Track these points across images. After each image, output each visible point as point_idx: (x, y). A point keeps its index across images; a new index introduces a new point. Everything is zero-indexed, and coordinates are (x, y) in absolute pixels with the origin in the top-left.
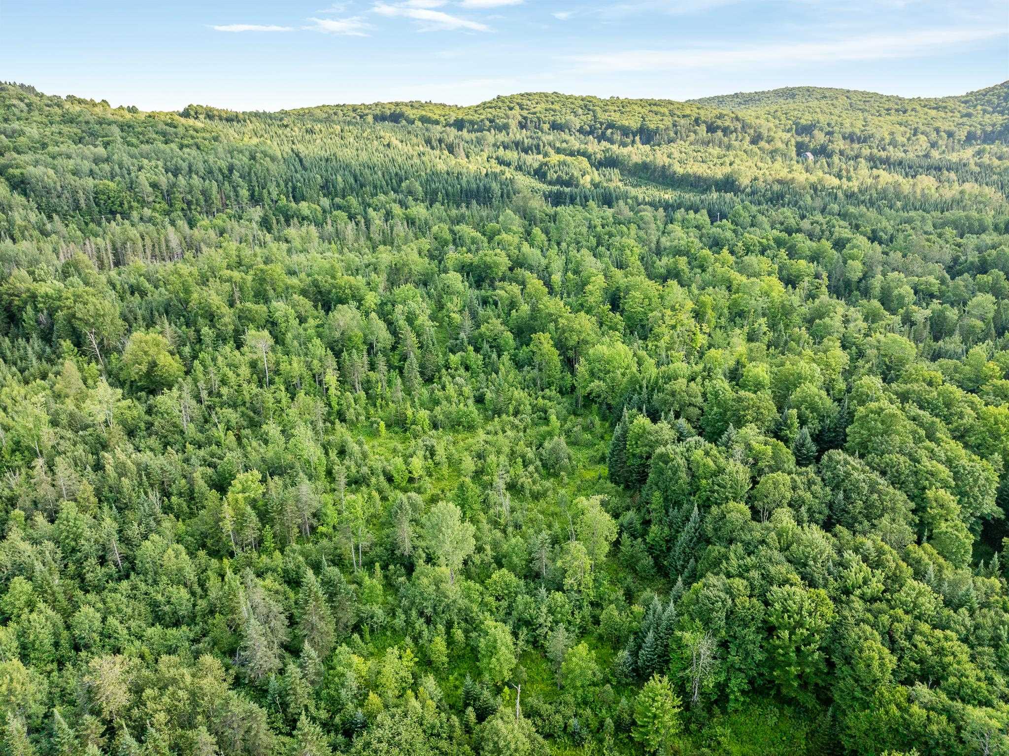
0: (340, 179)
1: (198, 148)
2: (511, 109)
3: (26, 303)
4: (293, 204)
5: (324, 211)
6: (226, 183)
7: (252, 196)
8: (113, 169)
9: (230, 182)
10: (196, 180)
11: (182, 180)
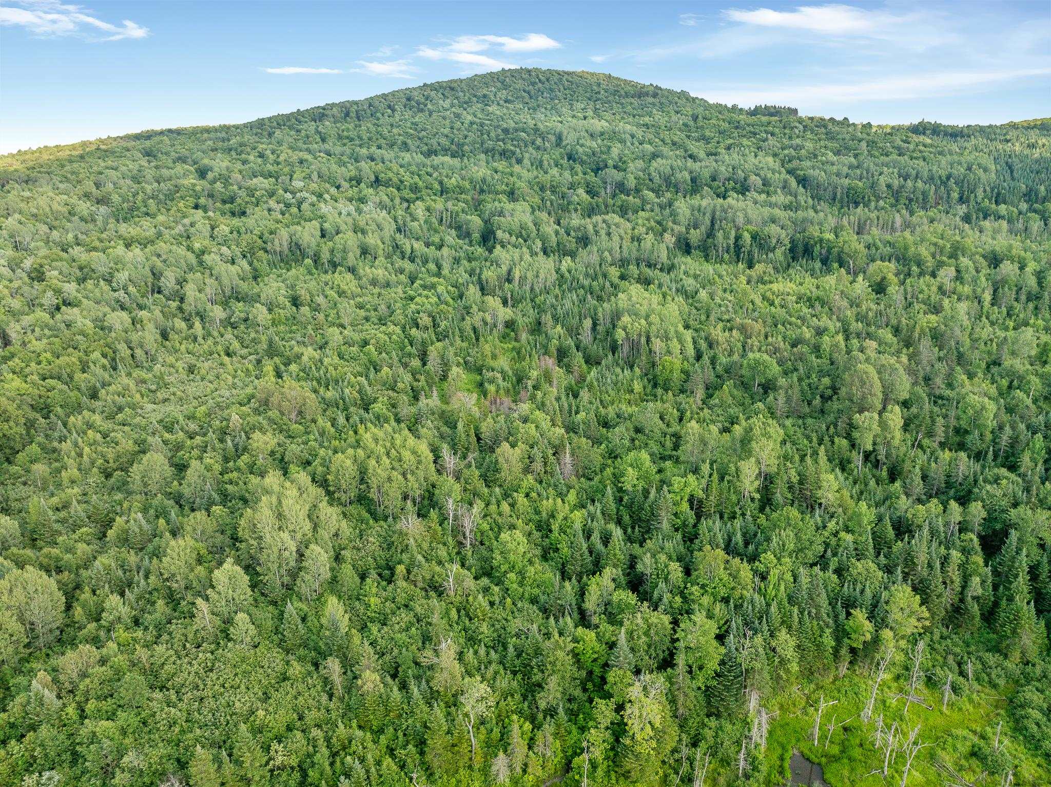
0: (1043, 189)
1: (924, 160)
3: (816, 243)
4: (994, 206)
5: (1020, 213)
6: (942, 188)
7: (961, 198)
8: (862, 173)
9: (945, 187)
10: (920, 184)
11: (909, 183)
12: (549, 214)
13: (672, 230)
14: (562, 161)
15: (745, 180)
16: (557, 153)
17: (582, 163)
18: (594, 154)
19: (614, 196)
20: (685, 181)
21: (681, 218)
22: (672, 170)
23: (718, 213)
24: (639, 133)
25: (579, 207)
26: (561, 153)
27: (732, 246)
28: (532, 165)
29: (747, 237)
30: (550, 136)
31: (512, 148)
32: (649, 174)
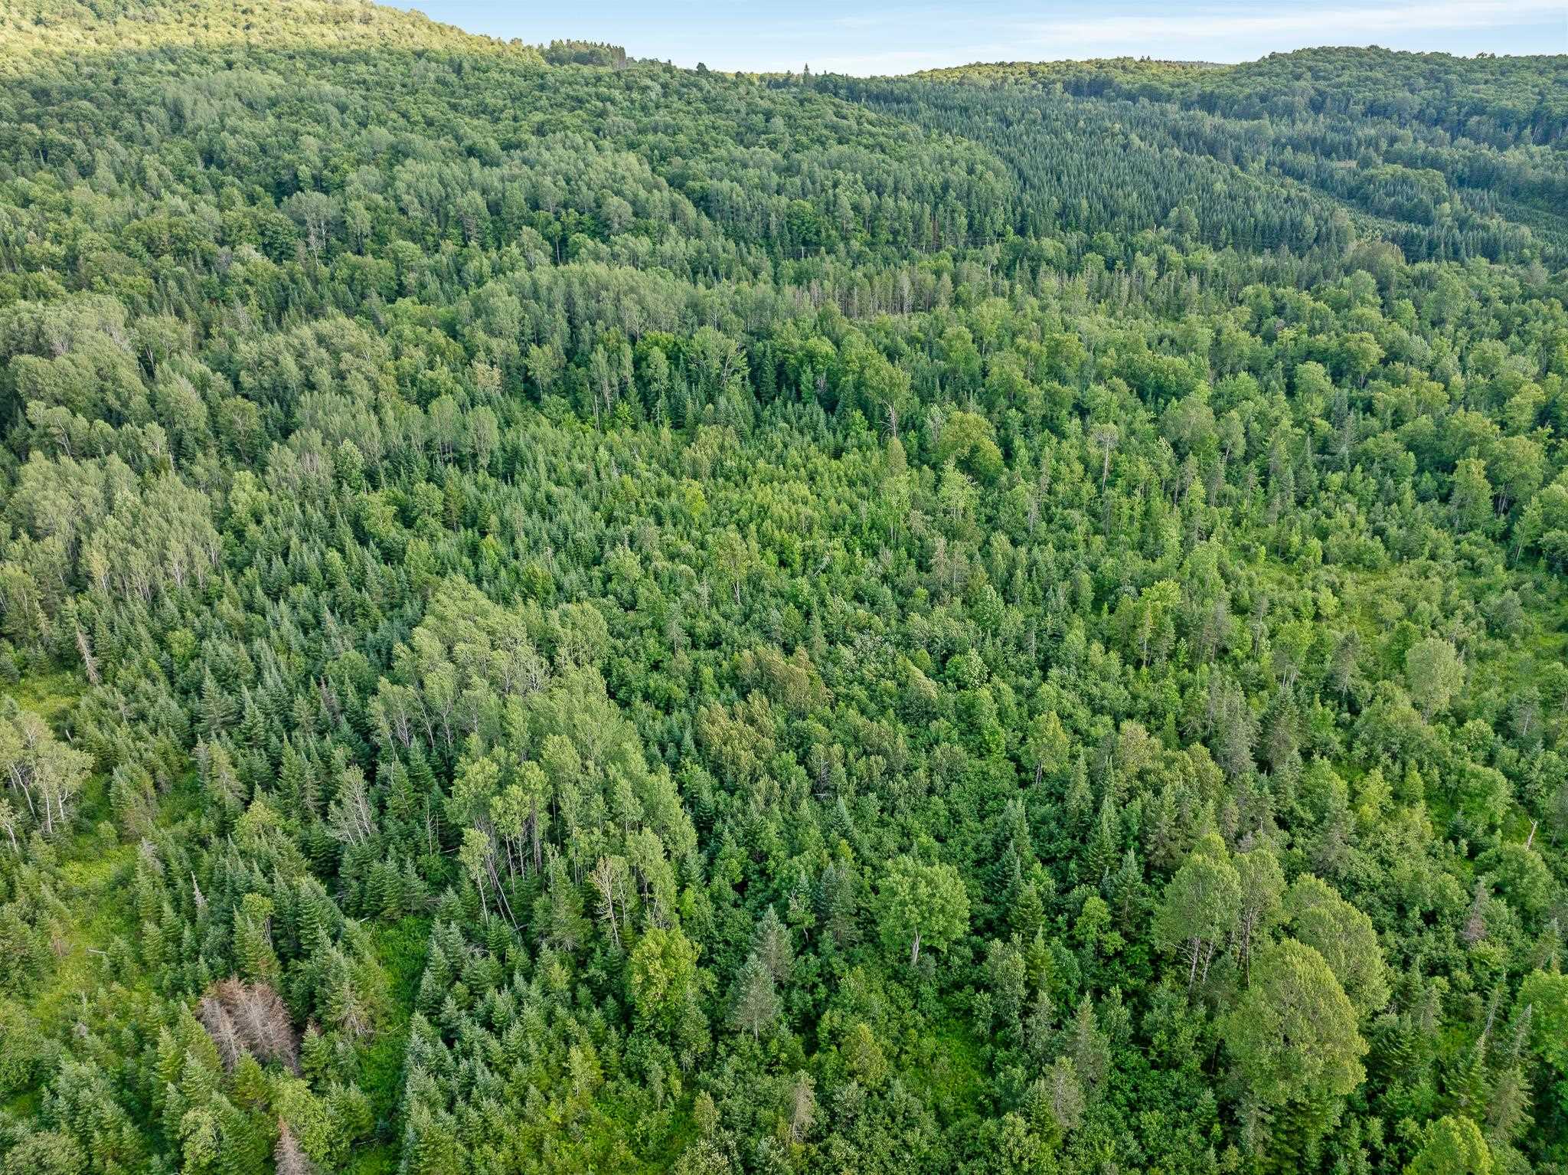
0: (1085, 203)
1: (883, 151)
2: (1298, 78)
3: (801, 363)
5: (1069, 252)
6: (940, 207)
7: (970, 225)
8: (803, 184)
9: (944, 206)
12: (179, 313)
13: (489, 351)
14: (190, 169)
15: (599, 207)
16: (176, 151)
17: (241, 172)
18: (264, 150)
19: (328, 256)
20: (477, 213)
21: (503, 320)
22: (445, 186)
23: (580, 302)
24: (355, 98)
25: (251, 290)
26: (185, 151)
27: (631, 380)
28: (120, 179)
29: (658, 355)
30: (152, 108)
31: (63, 139)
32: (397, 199)
